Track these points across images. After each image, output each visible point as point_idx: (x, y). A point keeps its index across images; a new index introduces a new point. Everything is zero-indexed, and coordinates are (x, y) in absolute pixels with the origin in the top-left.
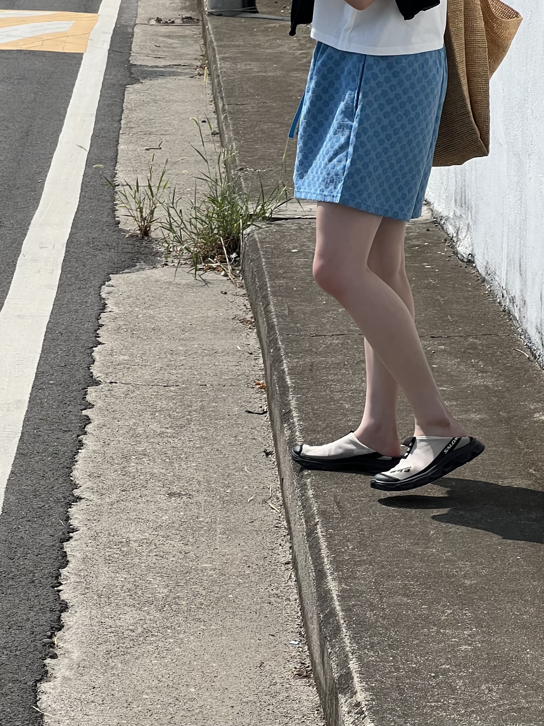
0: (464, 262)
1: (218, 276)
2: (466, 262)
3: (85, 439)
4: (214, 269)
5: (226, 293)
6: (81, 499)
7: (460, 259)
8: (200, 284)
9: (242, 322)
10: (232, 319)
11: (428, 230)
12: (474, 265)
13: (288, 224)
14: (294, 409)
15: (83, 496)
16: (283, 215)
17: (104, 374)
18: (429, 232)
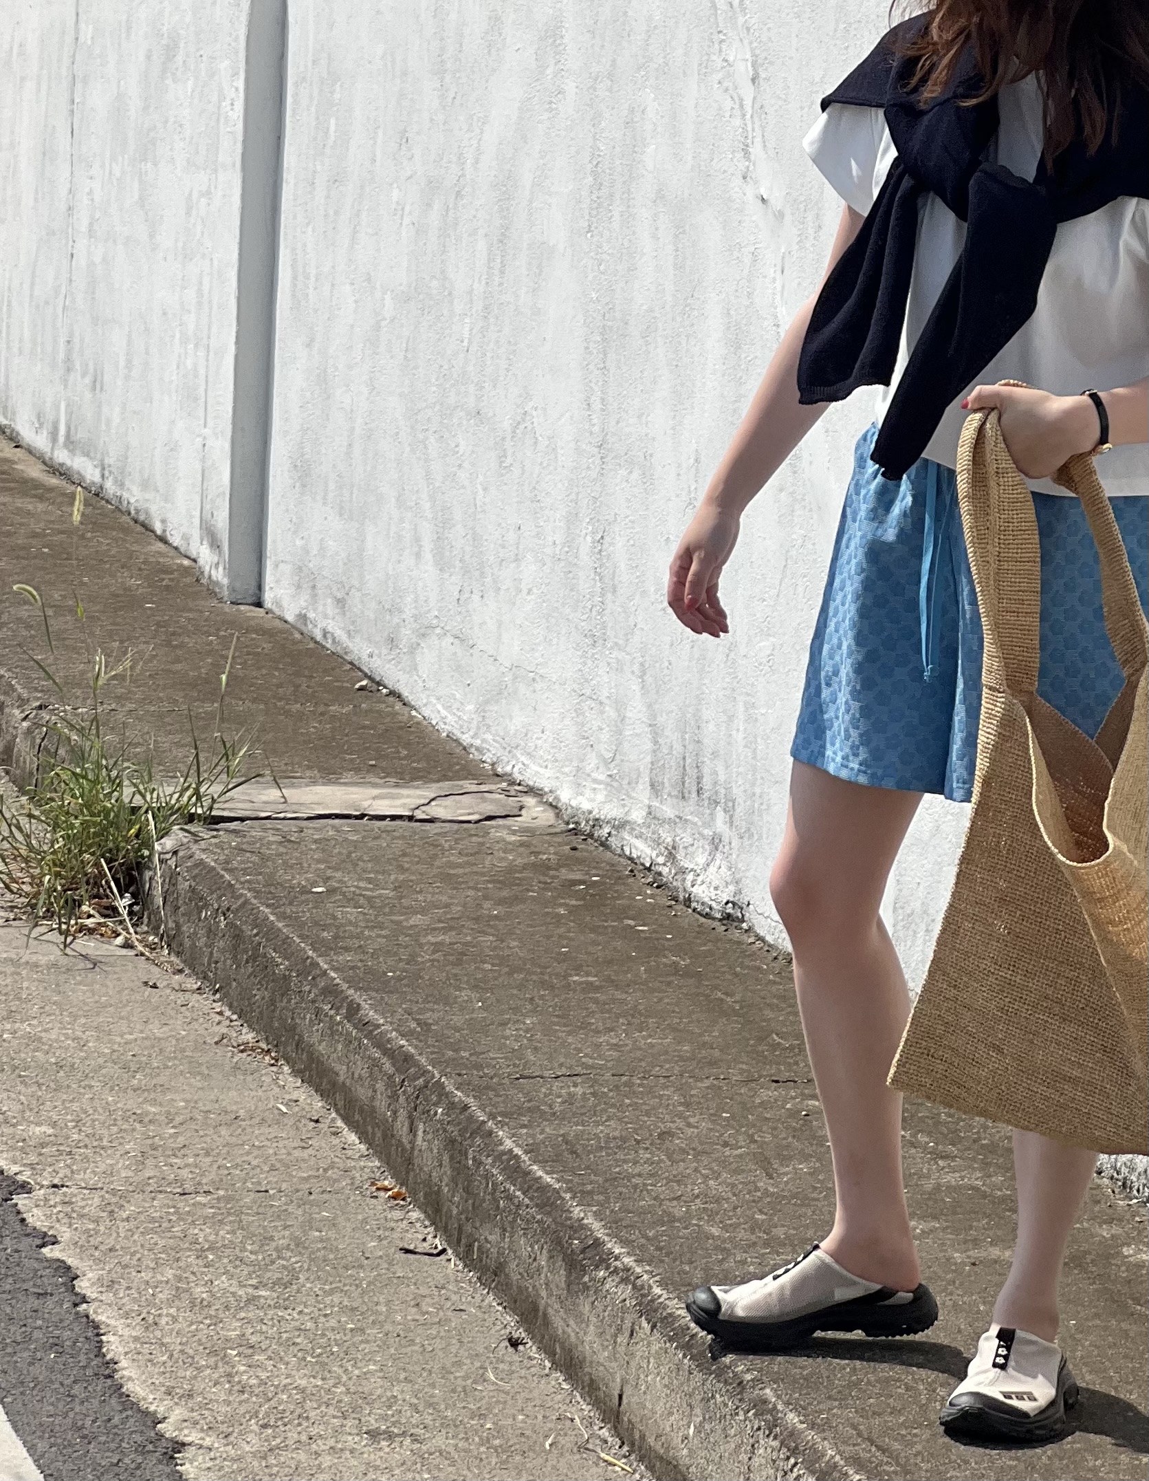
0: (714, 919)
1: (107, 946)
2: (720, 920)
3: (95, 1312)
4: (91, 931)
5: (155, 986)
6: (184, 1445)
7: (699, 913)
8: (81, 966)
9: (242, 1051)
10: (216, 1043)
11: (574, 849)
12: (744, 925)
13: (254, 831)
14: (606, 1239)
15: (188, 1440)
16: (231, 810)
17: (24, 1165)
18: (577, 854)
